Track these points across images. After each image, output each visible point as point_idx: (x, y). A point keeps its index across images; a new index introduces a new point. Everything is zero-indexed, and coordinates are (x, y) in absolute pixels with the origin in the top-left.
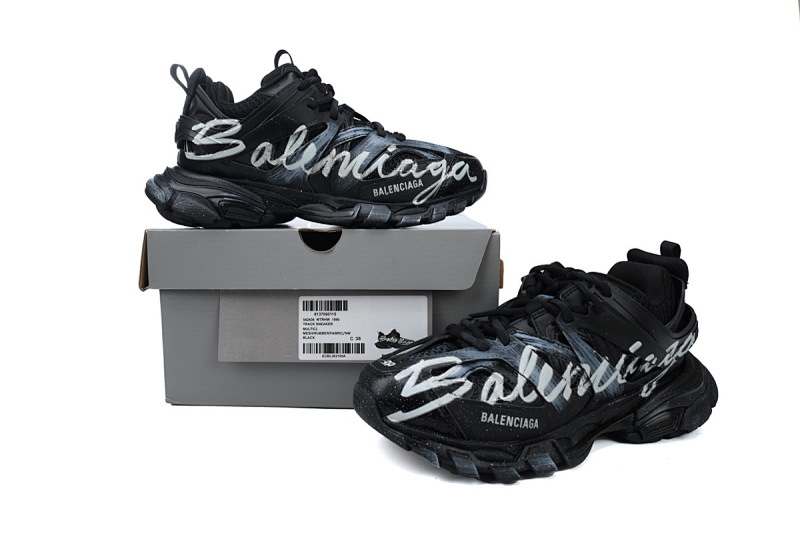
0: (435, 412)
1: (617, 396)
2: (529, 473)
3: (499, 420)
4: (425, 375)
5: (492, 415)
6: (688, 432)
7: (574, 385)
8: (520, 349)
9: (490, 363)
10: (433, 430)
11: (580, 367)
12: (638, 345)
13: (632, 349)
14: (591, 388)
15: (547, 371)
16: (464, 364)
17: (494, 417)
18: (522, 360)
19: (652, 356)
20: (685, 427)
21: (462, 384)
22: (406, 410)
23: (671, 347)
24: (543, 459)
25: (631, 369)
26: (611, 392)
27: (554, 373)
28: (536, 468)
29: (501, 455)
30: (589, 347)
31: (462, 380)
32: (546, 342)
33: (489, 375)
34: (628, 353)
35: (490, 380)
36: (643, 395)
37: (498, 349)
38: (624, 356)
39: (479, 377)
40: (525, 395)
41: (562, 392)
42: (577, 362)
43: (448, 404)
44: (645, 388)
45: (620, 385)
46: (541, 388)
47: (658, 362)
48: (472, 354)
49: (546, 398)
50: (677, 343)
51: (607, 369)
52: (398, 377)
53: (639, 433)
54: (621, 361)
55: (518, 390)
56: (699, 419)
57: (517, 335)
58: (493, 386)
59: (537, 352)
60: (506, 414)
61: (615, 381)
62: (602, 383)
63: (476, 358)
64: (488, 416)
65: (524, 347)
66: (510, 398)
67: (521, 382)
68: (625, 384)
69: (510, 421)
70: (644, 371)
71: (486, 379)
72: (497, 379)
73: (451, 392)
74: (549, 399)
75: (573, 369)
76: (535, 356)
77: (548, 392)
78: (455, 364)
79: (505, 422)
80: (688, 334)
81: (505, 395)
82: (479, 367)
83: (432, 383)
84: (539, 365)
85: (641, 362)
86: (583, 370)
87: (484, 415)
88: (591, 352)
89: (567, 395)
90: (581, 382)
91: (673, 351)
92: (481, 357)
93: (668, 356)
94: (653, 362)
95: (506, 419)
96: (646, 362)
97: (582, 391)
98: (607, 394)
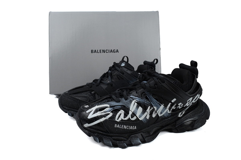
0: (99, 124)
1: (168, 117)
2: (131, 145)
3: (121, 127)
4: (96, 111)
5: (118, 125)
6: (196, 129)
7: (151, 114)
8: (131, 102)
9: (120, 107)
10: (98, 130)
11: (153, 107)
12: (175, 100)
13: (173, 101)
14: (157, 115)
15: (140, 109)
16: (110, 107)
17: (119, 126)
18: (131, 105)
19: (181, 103)
20: (195, 127)
21: (109, 114)
22: (89, 123)
23: (189, 100)
24: (137, 140)
25: (174, 107)
26: (166, 116)
27: (143, 110)
28: (133, 143)
29: (122, 138)
30: (156, 101)
31: (109, 113)
32: (140, 99)
33: (119, 111)
34: (171, 102)
35: (120, 112)
36: (179, 116)
37: (123, 102)
38: (170, 103)
39: (115, 111)
40: (132, 118)
41: (146, 116)
42: (152, 106)
43: (103, 121)
44: (180, 114)
45: (169, 113)
46: (138, 115)
47: (183, 105)
48: (114, 103)
49: (139, 118)
50: (192, 98)
51: (163, 108)
52: (87, 112)
53: (177, 129)
54: (169, 105)
55: (129, 116)
56: (200, 124)
57: (131, 96)
58: (120, 114)
59: (137, 103)
60: (124, 125)
61: (167, 112)
62: (161, 113)
63: (115, 105)
64: (117, 125)
65: (132, 101)
66: (126, 119)
67: (130, 113)
68: (171, 113)
69: (125, 127)
70: (179, 108)
71: (118, 112)
72: (122, 112)
73: (104, 117)
74: (140, 119)
75: (150, 108)
76: (136, 104)
77: (140, 117)
78: (107, 107)
79: (123, 127)
80: (196, 95)
81: (124, 118)
82: (116, 108)
83: (99, 114)
84: (137, 107)
85: (177, 105)
86: (154, 109)
87: (116, 125)
88: (156, 102)
89: (148, 117)
90: (154, 113)
91: (190, 101)
92: (117, 105)
93: (188, 103)
94: (182, 105)
95: (124, 126)
96: (179, 105)
97: (154, 116)
98: (164, 117)
